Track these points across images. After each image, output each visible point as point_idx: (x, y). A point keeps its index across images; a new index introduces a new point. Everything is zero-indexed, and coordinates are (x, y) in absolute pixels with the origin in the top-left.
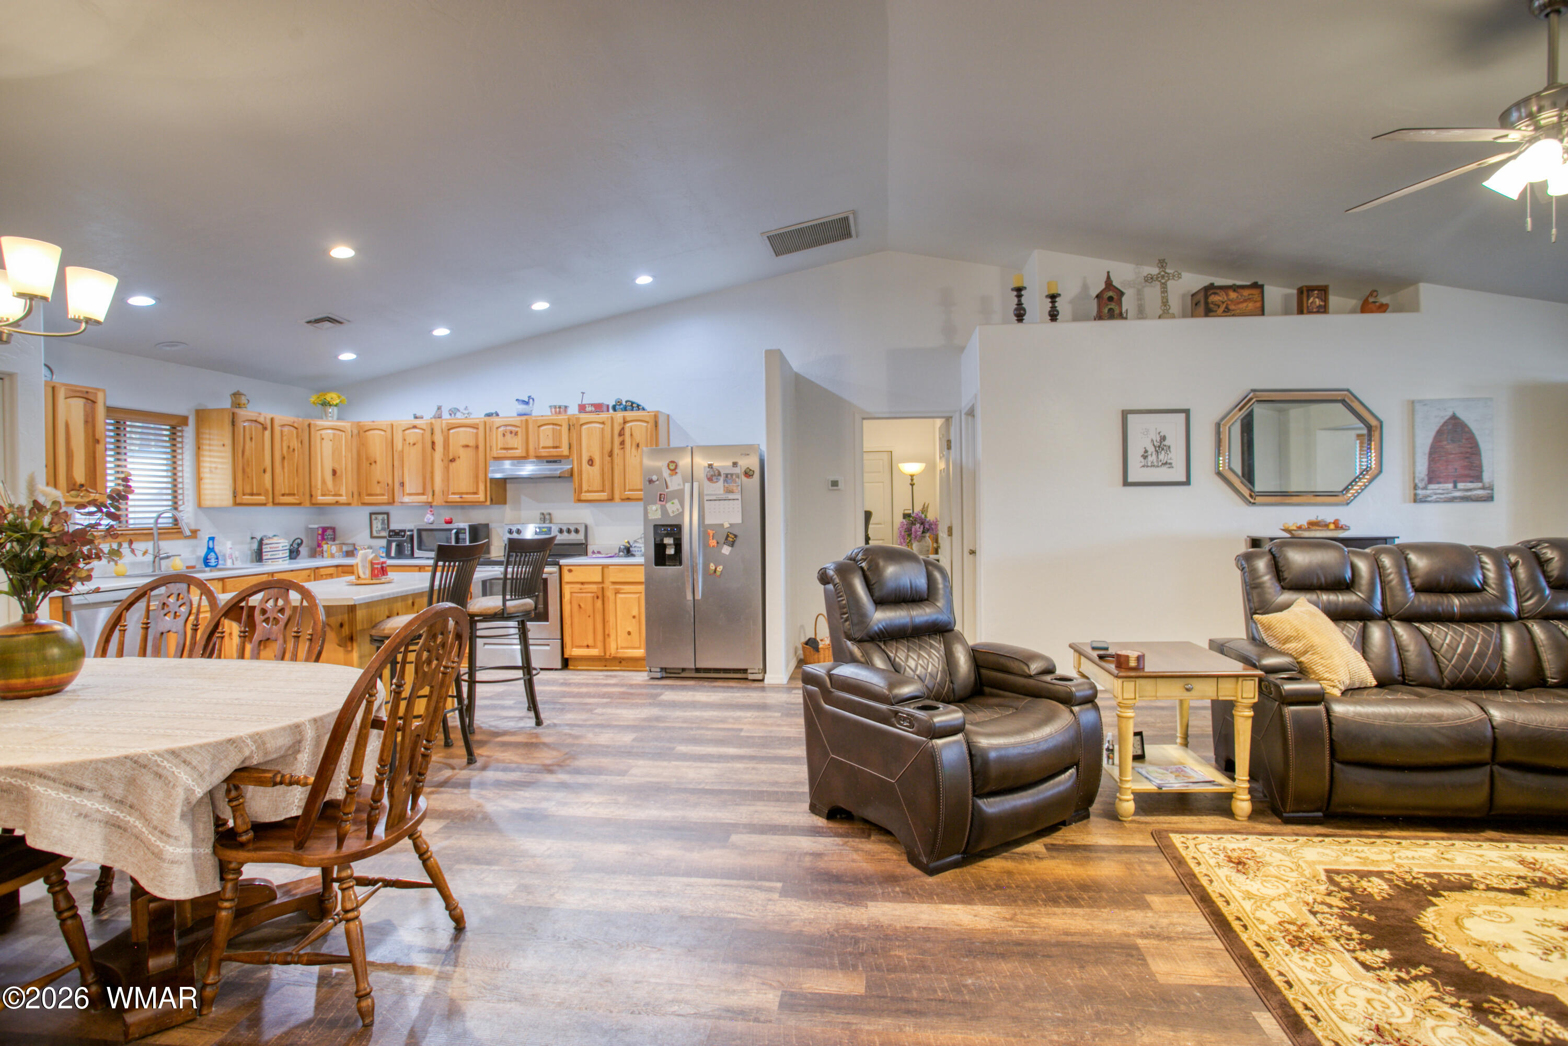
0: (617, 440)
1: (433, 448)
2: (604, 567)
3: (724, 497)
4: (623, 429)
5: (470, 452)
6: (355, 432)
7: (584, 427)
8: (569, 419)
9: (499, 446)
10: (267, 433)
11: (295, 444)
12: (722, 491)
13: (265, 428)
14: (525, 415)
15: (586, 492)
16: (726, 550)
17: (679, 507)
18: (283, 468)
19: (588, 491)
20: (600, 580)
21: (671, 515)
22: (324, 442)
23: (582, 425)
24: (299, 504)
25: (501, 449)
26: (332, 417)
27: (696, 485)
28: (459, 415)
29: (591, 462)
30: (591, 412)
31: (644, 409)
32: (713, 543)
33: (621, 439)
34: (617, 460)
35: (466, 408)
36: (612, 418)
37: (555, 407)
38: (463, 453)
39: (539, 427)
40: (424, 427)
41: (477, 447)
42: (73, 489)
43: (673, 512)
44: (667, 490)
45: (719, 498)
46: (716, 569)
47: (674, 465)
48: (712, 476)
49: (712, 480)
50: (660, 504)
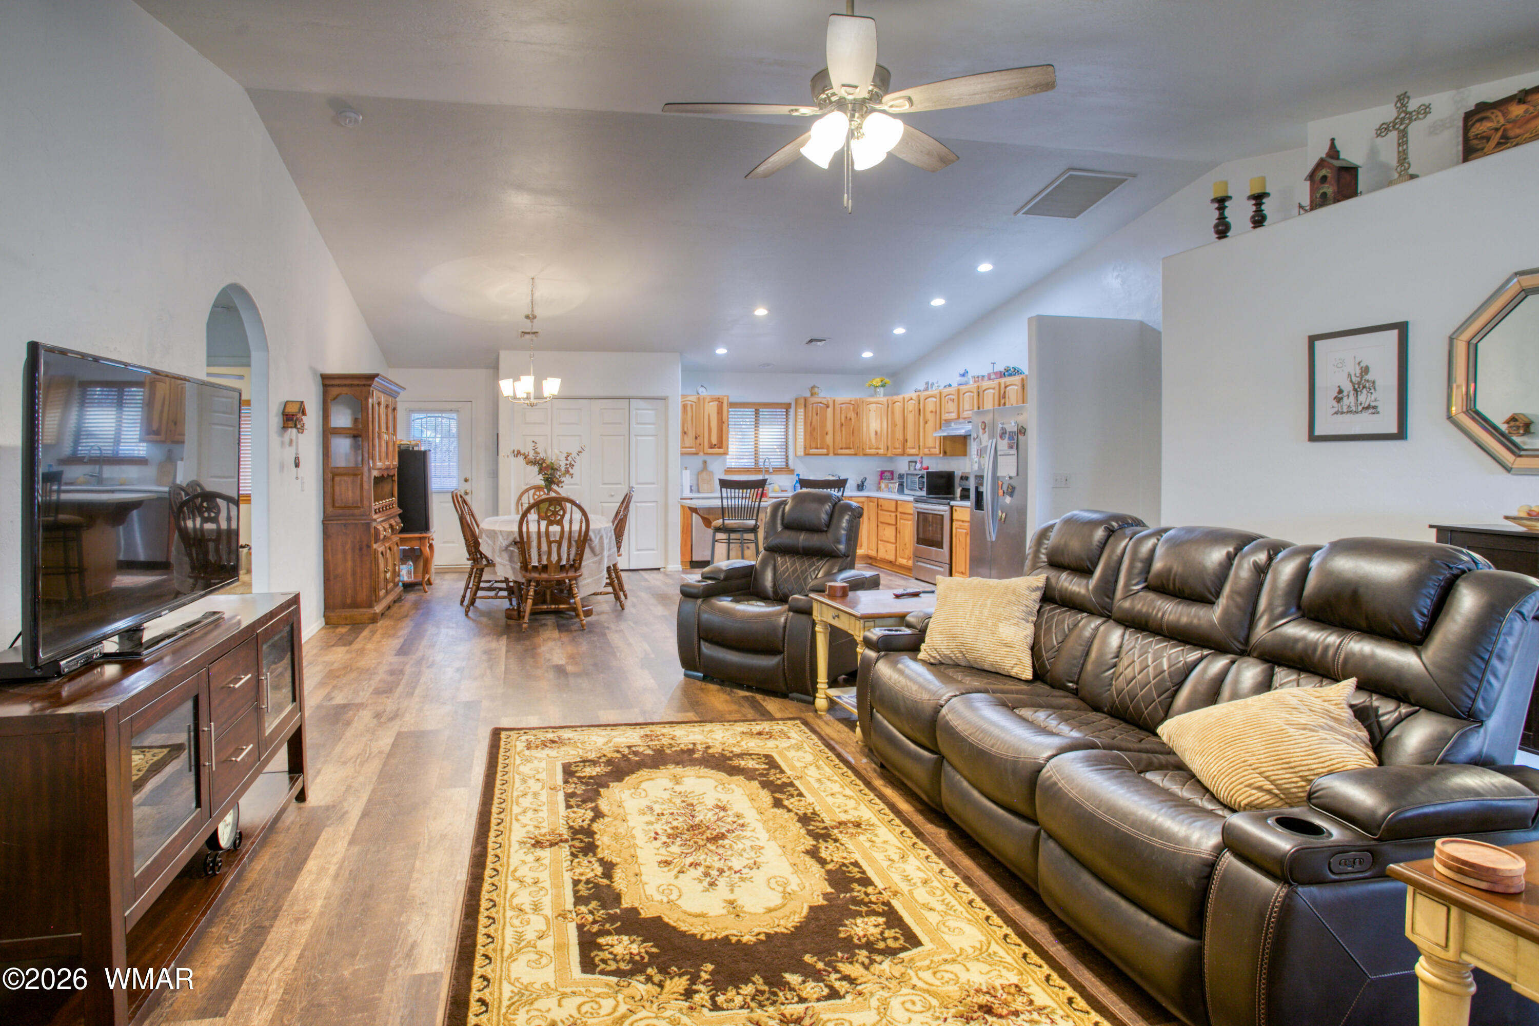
1: (919, 414)
3: (1007, 452)
4: (1005, 392)
5: (934, 417)
6: (889, 404)
8: (981, 386)
10: (830, 410)
11: (852, 415)
12: (1006, 448)
13: (828, 407)
14: (960, 385)
16: (1008, 500)
17: (986, 460)
18: (842, 431)
22: (870, 413)
23: (986, 391)
24: (856, 454)
25: (947, 413)
27: (994, 442)
28: (934, 388)
30: (992, 379)
32: (1001, 493)
35: (939, 382)
36: (999, 384)
38: (930, 417)
39: (964, 394)
40: (915, 399)
41: (936, 412)
42: (711, 448)
43: (983, 465)
44: (981, 446)
45: (1005, 453)
46: (1001, 516)
47: (984, 425)
48: (1002, 434)
49: (1002, 437)
50: (978, 458)
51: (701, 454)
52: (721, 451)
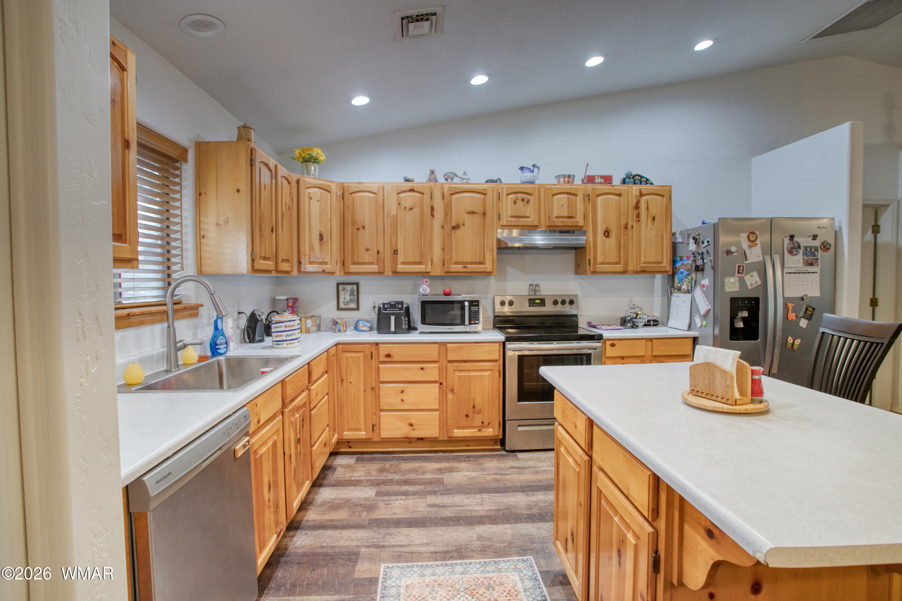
0: (633, 213)
1: (432, 214)
2: (648, 340)
3: (804, 269)
4: (638, 202)
5: (477, 219)
6: (340, 192)
7: (601, 198)
8: (584, 189)
9: (509, 215)
10: (274, 183)
12: (801, 264)
13: (272, 176)
14: (533, 182)
15: (601, 264)
16: (804, 323)
17: (760, 280)
19: (603, 263)
21: (750, 287)
22: (312, 201)
23: (595, 197)
25: (511, 217)
26: (314, 175)
27: (775, 257)
28: (456, 180)
30: (601, 183)
31: (652, 184)
32: (792, 316)
33: (637, 211)
34: (633, 232)
35: (465, 174)
36: (628, 191)
38: (467, 219)
39: (552, 195)
40: (419, 191)
41: (484, 214)
43: (751, 285)
44: (746, 262)
45: (798, 271)
46: (794, 342)
47: (754, 236)
48: (792, 248)
49: (792, 253)
50: (739, 277)
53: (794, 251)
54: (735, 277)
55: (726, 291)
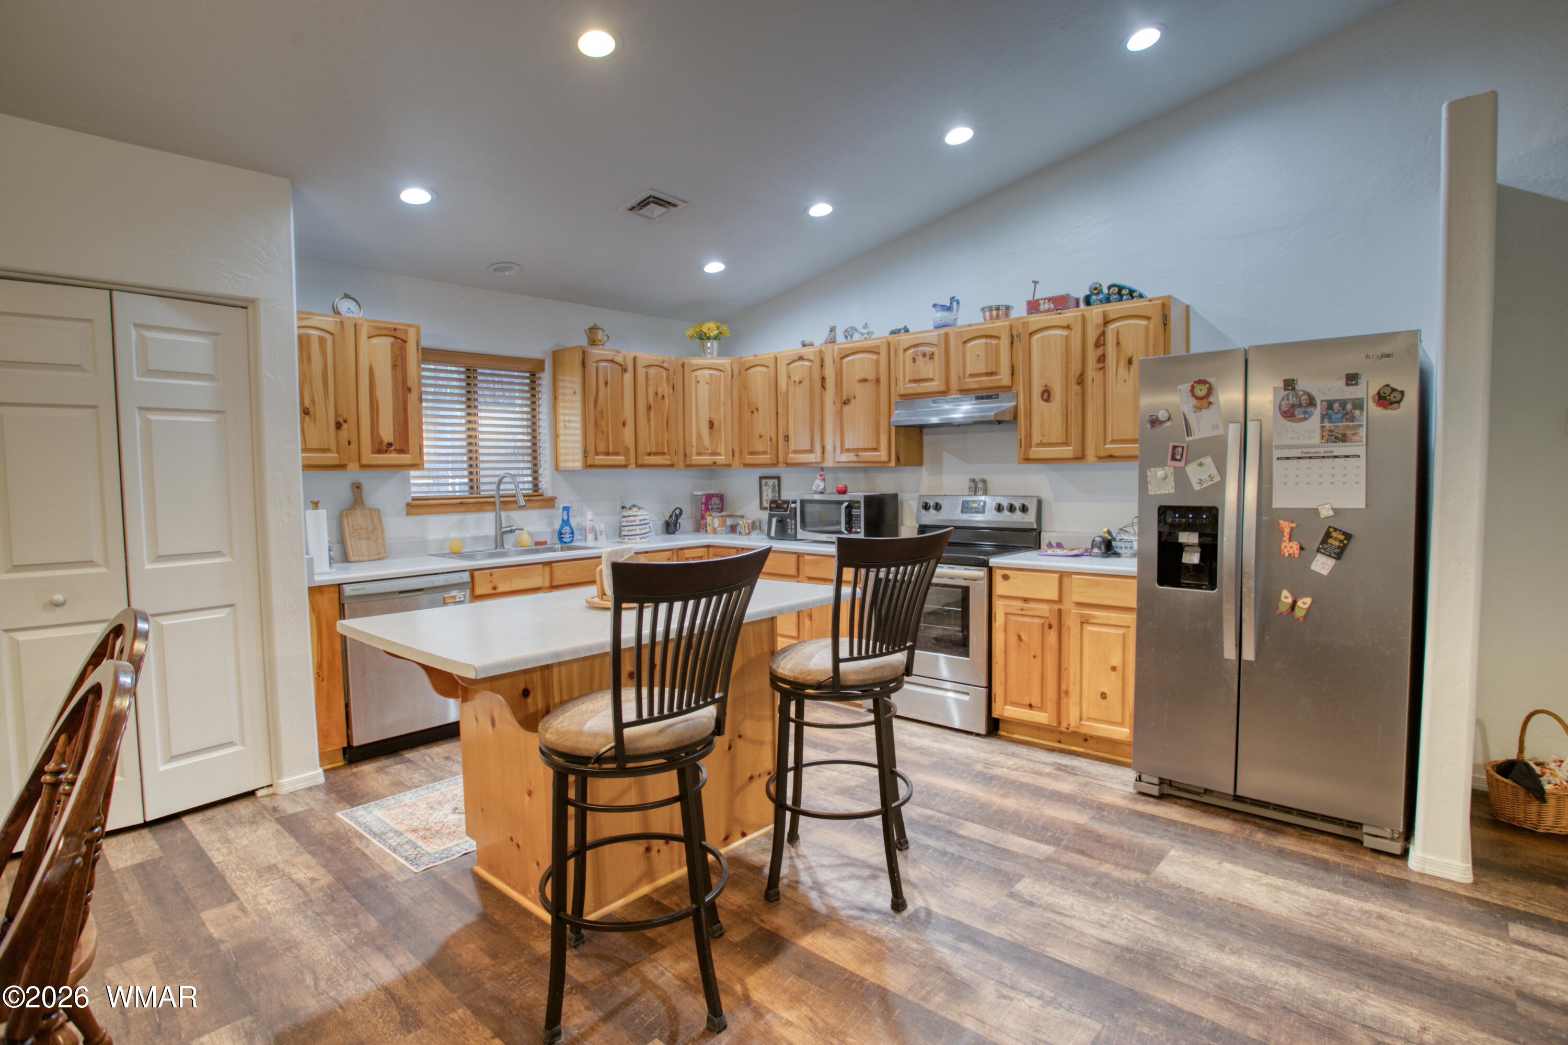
0: (1092, 355)
1: (823, 387)
2: (1063, 575)
3: (1321, 451)
4: (1103, 334)
5: (870, 387)
6: (736, 370)
7: (1036, 337)
8: (1011, 327)
9: (907, 379)
10: (628, 377)
11: (664, 389)
12: (1317, 439)
13: (625, 370)
14: (944, 326)
15: (1038, 445)
16: (1322, 565)
17: (1214, 471)
18: (649, 420)
19: (1041, 444)
20: (1054, 596)
21: (1197, 487)
22: (699, 385)
23: (1031, 334)
24: (672, 465)
25: (912, 382)
26: (712, 354)
27: (1252, 427)
28: (856, 337)
29: (1047, 395)
30: (1049, 310)
31: (1141, 296)
32: (1290, 548)
33: (1100, 351)
34: (1092, 389)
36: (1083, 317)
37: (990, 309)
38: (859, 390)
39: (965, 342)
40: (812, 357)
41: (878, 381)
42: (380, 451)
43: (1201, 482)
44: (1188, 439)
45: (1307, 453)
46: (1294, 603)
47: (1205, 388)
48: (1293, 406)
49: (1293, 415)
50: (1175, 468)
51: (353, 466)
52: (405, 458)
53: (1299, 413)
54: (1166, 468)
55: (1150, 493)
